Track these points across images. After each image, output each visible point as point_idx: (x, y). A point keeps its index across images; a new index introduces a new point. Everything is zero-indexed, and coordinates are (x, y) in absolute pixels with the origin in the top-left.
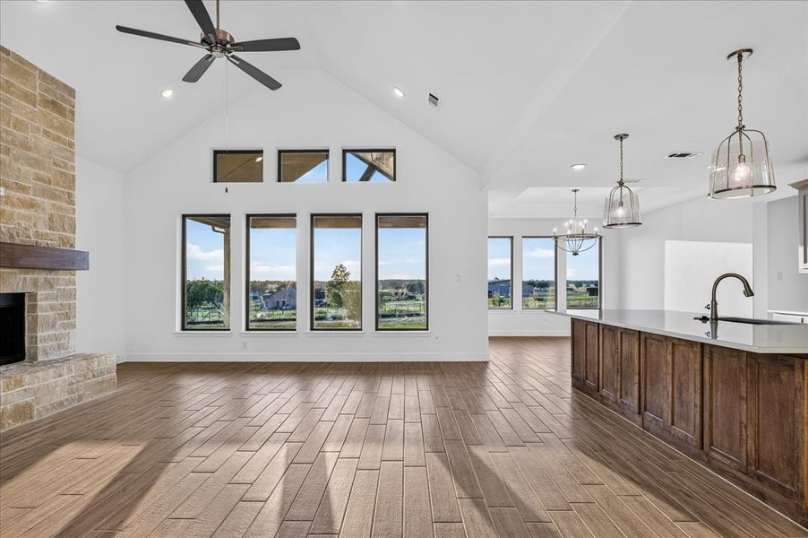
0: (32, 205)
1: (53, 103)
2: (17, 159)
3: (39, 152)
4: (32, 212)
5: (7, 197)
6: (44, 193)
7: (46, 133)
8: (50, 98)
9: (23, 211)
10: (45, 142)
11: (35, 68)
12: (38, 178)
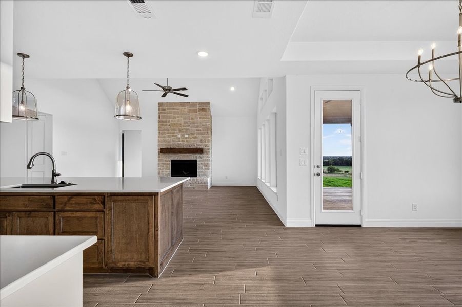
0: (195, 138)
1: (202, 109)
2: (191, 127)
3: (198, 123)
4: (196, 139)
5: (189, 137)
6: (199, 134)
7: (200, 118)
8: (201, 108)
9: (193, 140)
10: (200, 120)
11: (196, 103)
12: (197, 130)
